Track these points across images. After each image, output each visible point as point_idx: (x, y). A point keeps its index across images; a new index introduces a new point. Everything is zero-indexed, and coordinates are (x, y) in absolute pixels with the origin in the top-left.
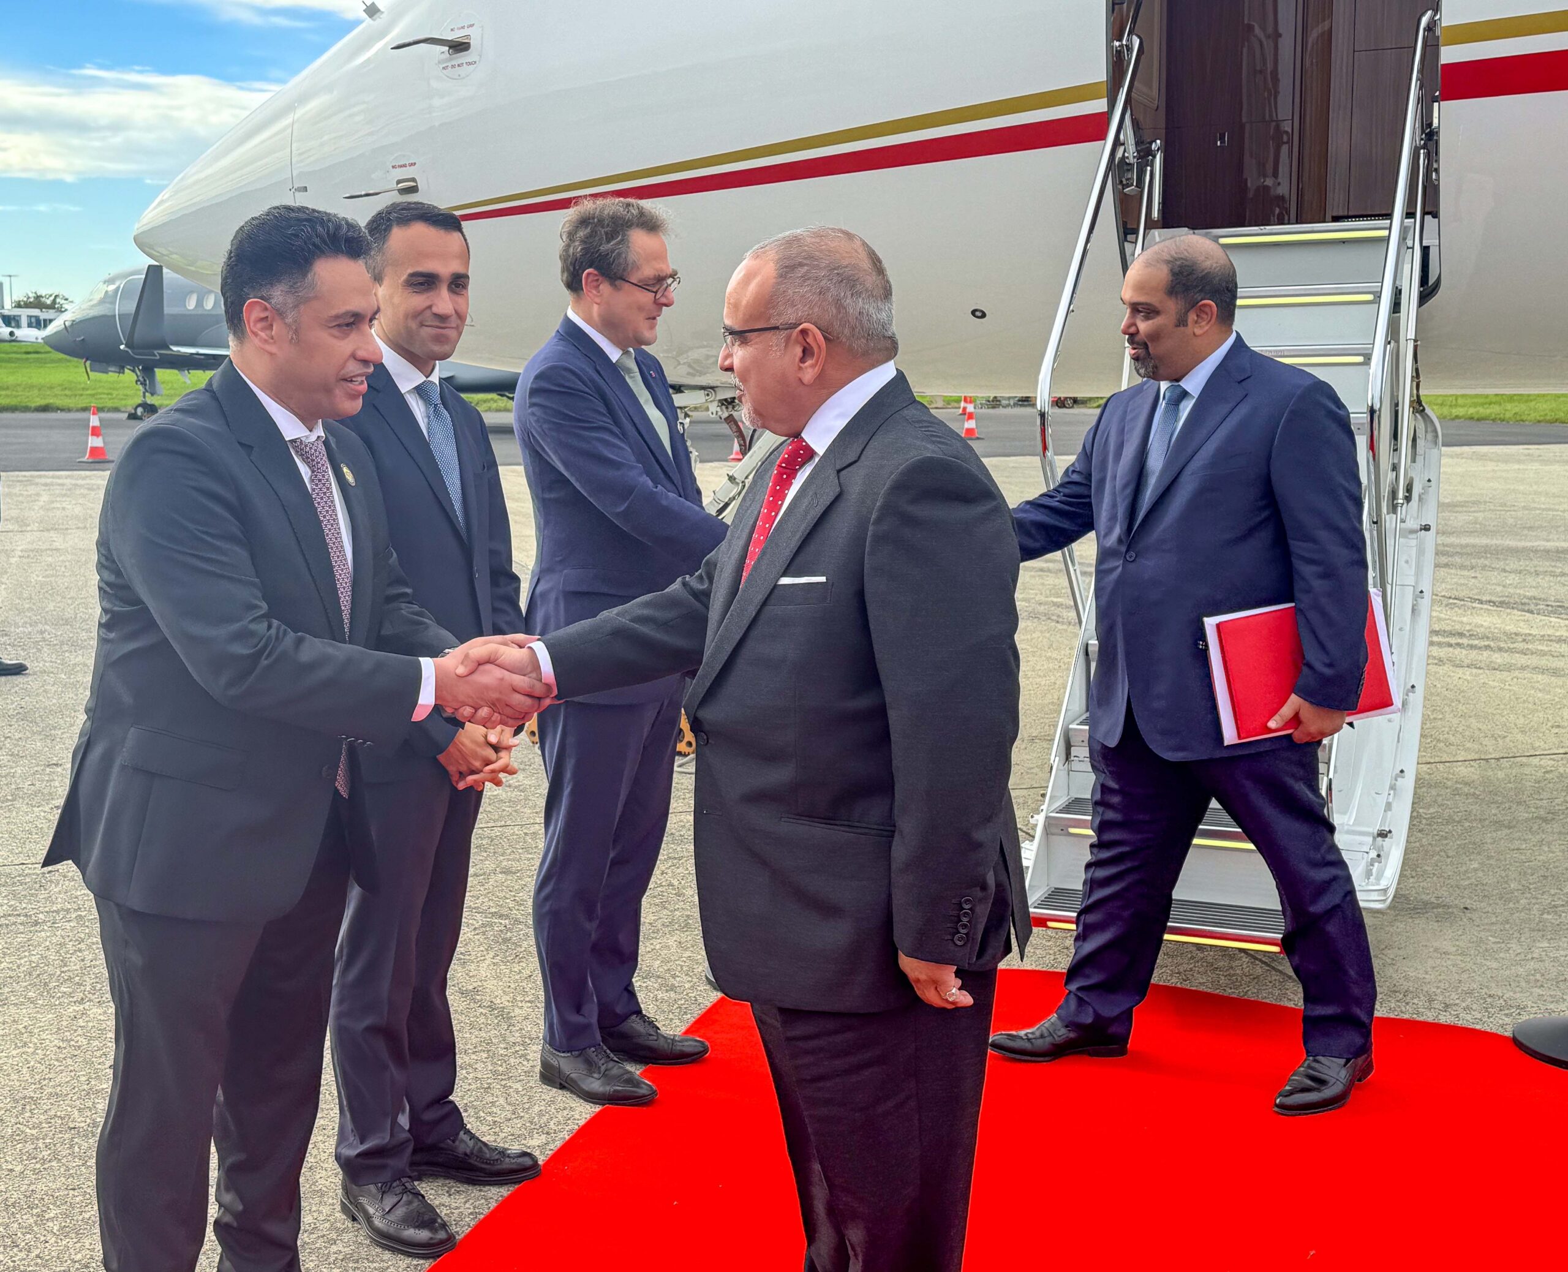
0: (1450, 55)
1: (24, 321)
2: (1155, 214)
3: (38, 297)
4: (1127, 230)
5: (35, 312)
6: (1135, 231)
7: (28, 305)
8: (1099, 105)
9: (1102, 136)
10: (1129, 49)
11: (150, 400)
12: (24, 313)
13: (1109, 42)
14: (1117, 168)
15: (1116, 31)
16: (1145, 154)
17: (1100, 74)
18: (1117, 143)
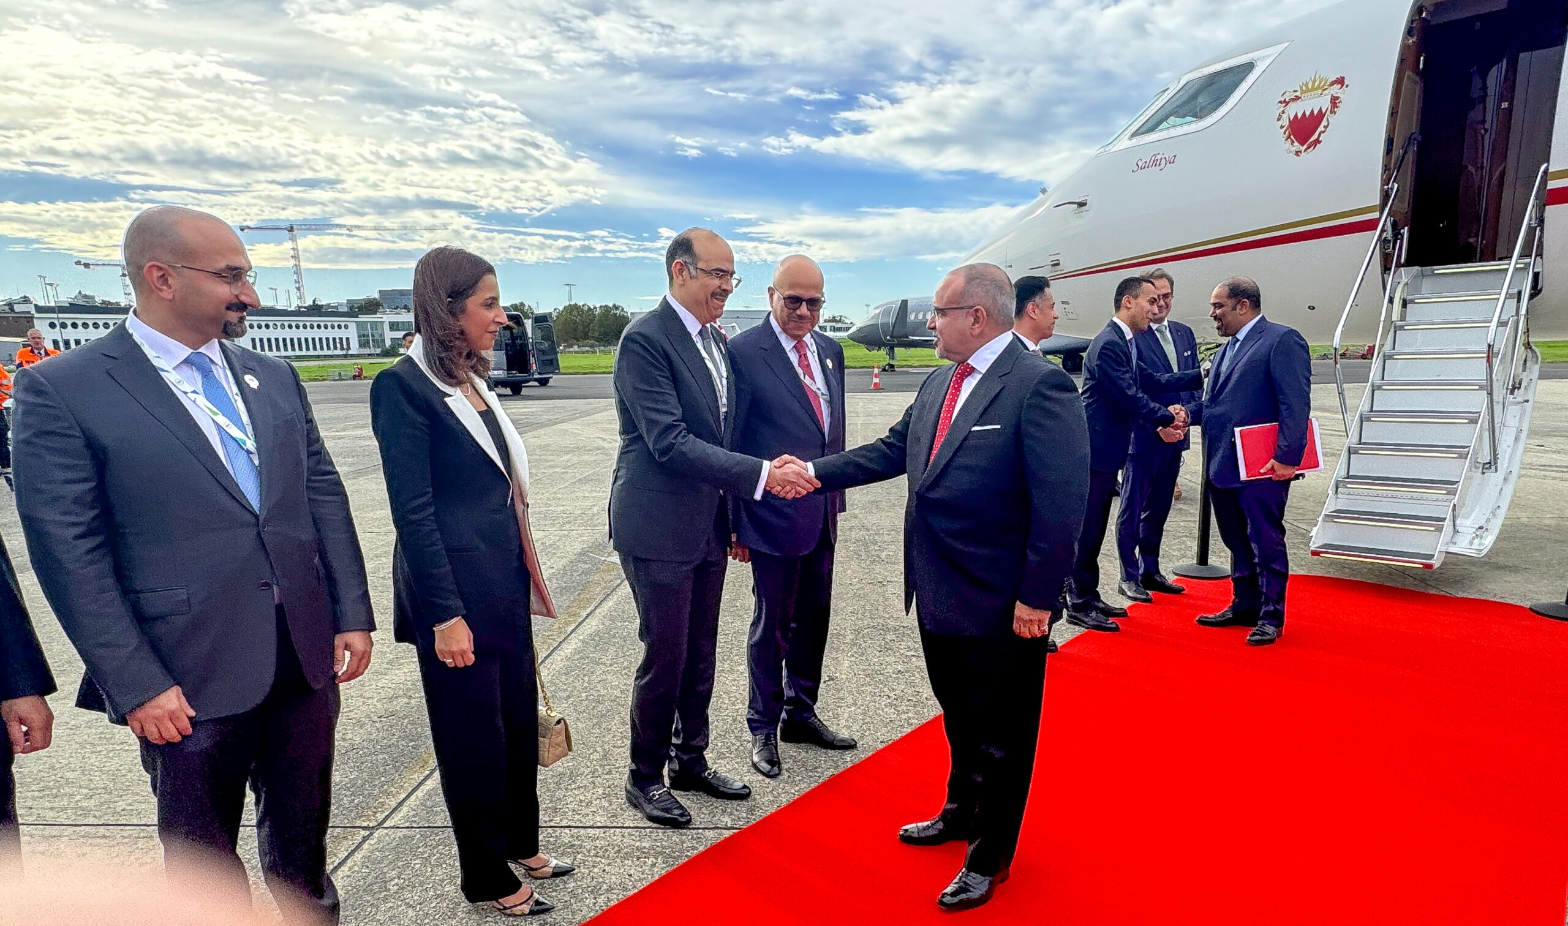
0: (1552, 185)
1: (828, 329)
2: (1403, 260)
3: (834, 317)
4: (1386, 269)
5: (833, 324)
6: (1390, 269)
7: (829, 321)
8: (1376, 215)
9: (1375, 229)
10: (1392, 189)
11: (892, 362)
12: (828, 325)
13: (1383, 185)
14: (1383, 242)
15: (1386, 182)
16: (1397, 235)
17: (1377, 201)
18: (1383, 231)
